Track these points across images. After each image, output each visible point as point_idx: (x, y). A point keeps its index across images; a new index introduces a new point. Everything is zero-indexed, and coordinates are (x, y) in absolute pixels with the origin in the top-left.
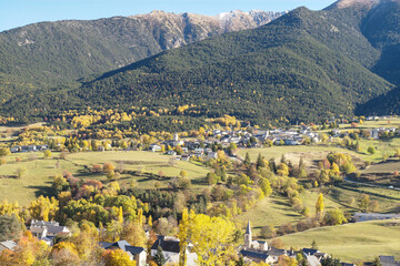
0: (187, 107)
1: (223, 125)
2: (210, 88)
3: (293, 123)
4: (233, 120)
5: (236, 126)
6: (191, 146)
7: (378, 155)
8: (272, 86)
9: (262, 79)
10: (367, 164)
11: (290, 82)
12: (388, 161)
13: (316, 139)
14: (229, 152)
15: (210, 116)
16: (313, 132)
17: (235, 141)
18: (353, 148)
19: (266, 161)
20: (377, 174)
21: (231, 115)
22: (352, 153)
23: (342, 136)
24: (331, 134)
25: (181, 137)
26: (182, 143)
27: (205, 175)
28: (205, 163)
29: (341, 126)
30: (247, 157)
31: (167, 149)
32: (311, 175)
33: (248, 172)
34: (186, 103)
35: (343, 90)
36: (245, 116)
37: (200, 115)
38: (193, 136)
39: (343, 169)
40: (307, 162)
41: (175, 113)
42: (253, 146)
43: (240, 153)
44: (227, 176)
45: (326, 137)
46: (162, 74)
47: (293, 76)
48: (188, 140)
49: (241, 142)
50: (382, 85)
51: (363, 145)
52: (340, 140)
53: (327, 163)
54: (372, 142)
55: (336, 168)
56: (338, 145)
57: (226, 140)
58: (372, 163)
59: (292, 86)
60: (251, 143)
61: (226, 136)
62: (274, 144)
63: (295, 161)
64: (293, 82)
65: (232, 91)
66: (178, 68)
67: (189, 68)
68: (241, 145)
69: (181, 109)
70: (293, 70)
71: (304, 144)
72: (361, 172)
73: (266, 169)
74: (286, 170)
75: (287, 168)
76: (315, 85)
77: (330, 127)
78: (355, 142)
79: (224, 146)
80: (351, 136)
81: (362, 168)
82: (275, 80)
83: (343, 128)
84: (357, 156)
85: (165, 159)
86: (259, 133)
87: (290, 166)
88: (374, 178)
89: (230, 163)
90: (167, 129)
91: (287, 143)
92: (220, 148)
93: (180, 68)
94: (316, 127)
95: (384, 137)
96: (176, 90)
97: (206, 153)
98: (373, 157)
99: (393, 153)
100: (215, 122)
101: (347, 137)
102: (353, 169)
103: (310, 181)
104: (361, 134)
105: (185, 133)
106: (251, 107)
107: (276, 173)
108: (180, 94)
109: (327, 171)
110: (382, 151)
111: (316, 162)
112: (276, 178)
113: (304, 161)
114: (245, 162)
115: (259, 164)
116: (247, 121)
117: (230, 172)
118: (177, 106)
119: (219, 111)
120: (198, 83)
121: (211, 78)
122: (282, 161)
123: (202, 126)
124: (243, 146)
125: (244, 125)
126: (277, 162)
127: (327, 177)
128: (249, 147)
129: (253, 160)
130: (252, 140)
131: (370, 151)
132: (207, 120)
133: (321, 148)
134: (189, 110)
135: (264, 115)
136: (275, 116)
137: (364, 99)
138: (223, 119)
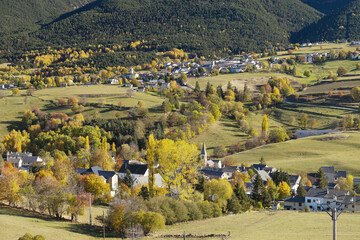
0: (138, 43)
1: (172, 57)
2: (159, 24)
3: (236, 52)
4: (181, 53)
5: (184, 58)
6: (145, 78)
7: (313, 78)
8: (215, 20)
9: (205, 14)
10: (304, 86)
11: (231, 16)
12: (323, 83)
13: (257, 66)
14: (180, 82)
15: (160, 50)
16: (254, 60)
17: (185, 71)
18: (291, 72)
19: (214, 89)
20: (314, 95)
21: (179, 48)
22: (291, 77)
23: (280, 62)
24: (270, 61)
25: (136, 70)
26: (137, 76)
27: (160, 104)
28: (159, 93)
29: (278, 53)
30: (197, 86)
31: (124, 82)
32: (255, 99)
33: (199, 99)
34: (138, 39)
35: (279, 21)
36: (192, 48)
37: (152, 49)
38: (147, 69)
39: (283, 92)
40: (251, 88)
41: (129, 48)
42: (202, 75)
43: (191, 83)
44: (180, 103)
45: (266, 64)
46: (114, 14)
47: (234, 10)
48: (142, 73)
49: (191, 72)
50: (313, 15)
51: (299, 69)
52: (279, 66)
53: (269, 87)
54: (308, 67)
55: (277, 91)
56: (278, 71)
57: (177, 71)
58: (309, 86)
59: (232, 18)
60: (199, 73)
61: (177, 68)
62: (220, 72)
63: (240, 87)
64: (233, 16)
65: (179, 26)
66: (128, 7)
67: (138, 7)
68: (190, 74)
69: (134, 45)
70: (233, 5)
71: (247, 71)
72: (299, 94)
73: (214, 96)
74: (232, 96)
75: (233, 94)
76: (253, 17)
77: (269, 55)
78: (292, 67)
79: (175, 77)
80: (289, 62)
81: (300, 90)
82: (217, 14)
83: (281, 55)
84: (295, 79)
85: (123, 91)
86: (206, 63)
87: (236, 91)
88: (311, 98)
89: (182, 92)
90: (122, 64)
91: (232, 71)
92: (172, 79)
93: (131, 7)
94: (256, 55)
95: (317, 62)
96: (127, 28)
97: (160, 84)
98: (309, 79)
99: (326, 75)
100: (165, 56)
101: (285, 63)
102: (292, 91)
103: (254, 104)
104: (297, 59)
105: (139, 67)
106: (197, 40)
107: (224, 98)
108: (132, 31)
109: (269, 95)
110: (317, 74)
111: (259, 87)
112: (224, 103)
113: (248, 87)
114: (195, 90)
115: (208, 91)
116: (194, 53)
117: (183, 100)
118: (130, 42)
119: (168, 46)
120: (147, 20)
121: (159, 15)
122: (229, 88)
123: (153, 59)
124: (192, 76)
125: (191, 57)
126: (224, 89)
127: (269, 100)
128: (197, 76)
129: (203, 88)
130: (200, 70)
131: (306, 74)
132: (158, 54)
133: (262, 74)
134: (141, 45)
135: (209, 47)
136: (219, 48)
137: (298, 28)
138: (172, 53)
